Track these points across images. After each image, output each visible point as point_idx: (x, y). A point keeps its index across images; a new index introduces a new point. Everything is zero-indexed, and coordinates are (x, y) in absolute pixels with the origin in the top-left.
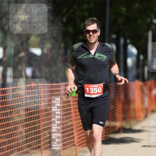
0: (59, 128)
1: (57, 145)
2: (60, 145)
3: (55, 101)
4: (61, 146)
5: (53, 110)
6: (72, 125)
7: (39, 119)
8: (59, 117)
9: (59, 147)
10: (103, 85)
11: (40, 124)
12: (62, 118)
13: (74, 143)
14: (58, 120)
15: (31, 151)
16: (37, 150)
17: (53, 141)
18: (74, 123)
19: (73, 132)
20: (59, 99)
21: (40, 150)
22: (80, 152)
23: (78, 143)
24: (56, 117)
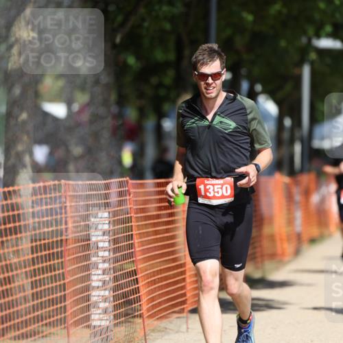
0: (107, 278)
1: (101, 316)
2: (110, 316)
3: (98, 220)
4: (112, 317)
5: (94, 239)
6: (135, 272)
7: (62, 258)
8: (106, 254)
9: (107, 320)
10: (233, 179)
11: (64, 270)
12: (112, 255)
13: (140, 310)
14: (104, 262)
15: (44, 328)
16: (59, 327)
17: (94, 307)
18: (139, 267)
19: (138, 287)
20: (106, 215)
21: (65, 327)
22: (153, 331)
23: (148, 310)
24: (101, 254)
